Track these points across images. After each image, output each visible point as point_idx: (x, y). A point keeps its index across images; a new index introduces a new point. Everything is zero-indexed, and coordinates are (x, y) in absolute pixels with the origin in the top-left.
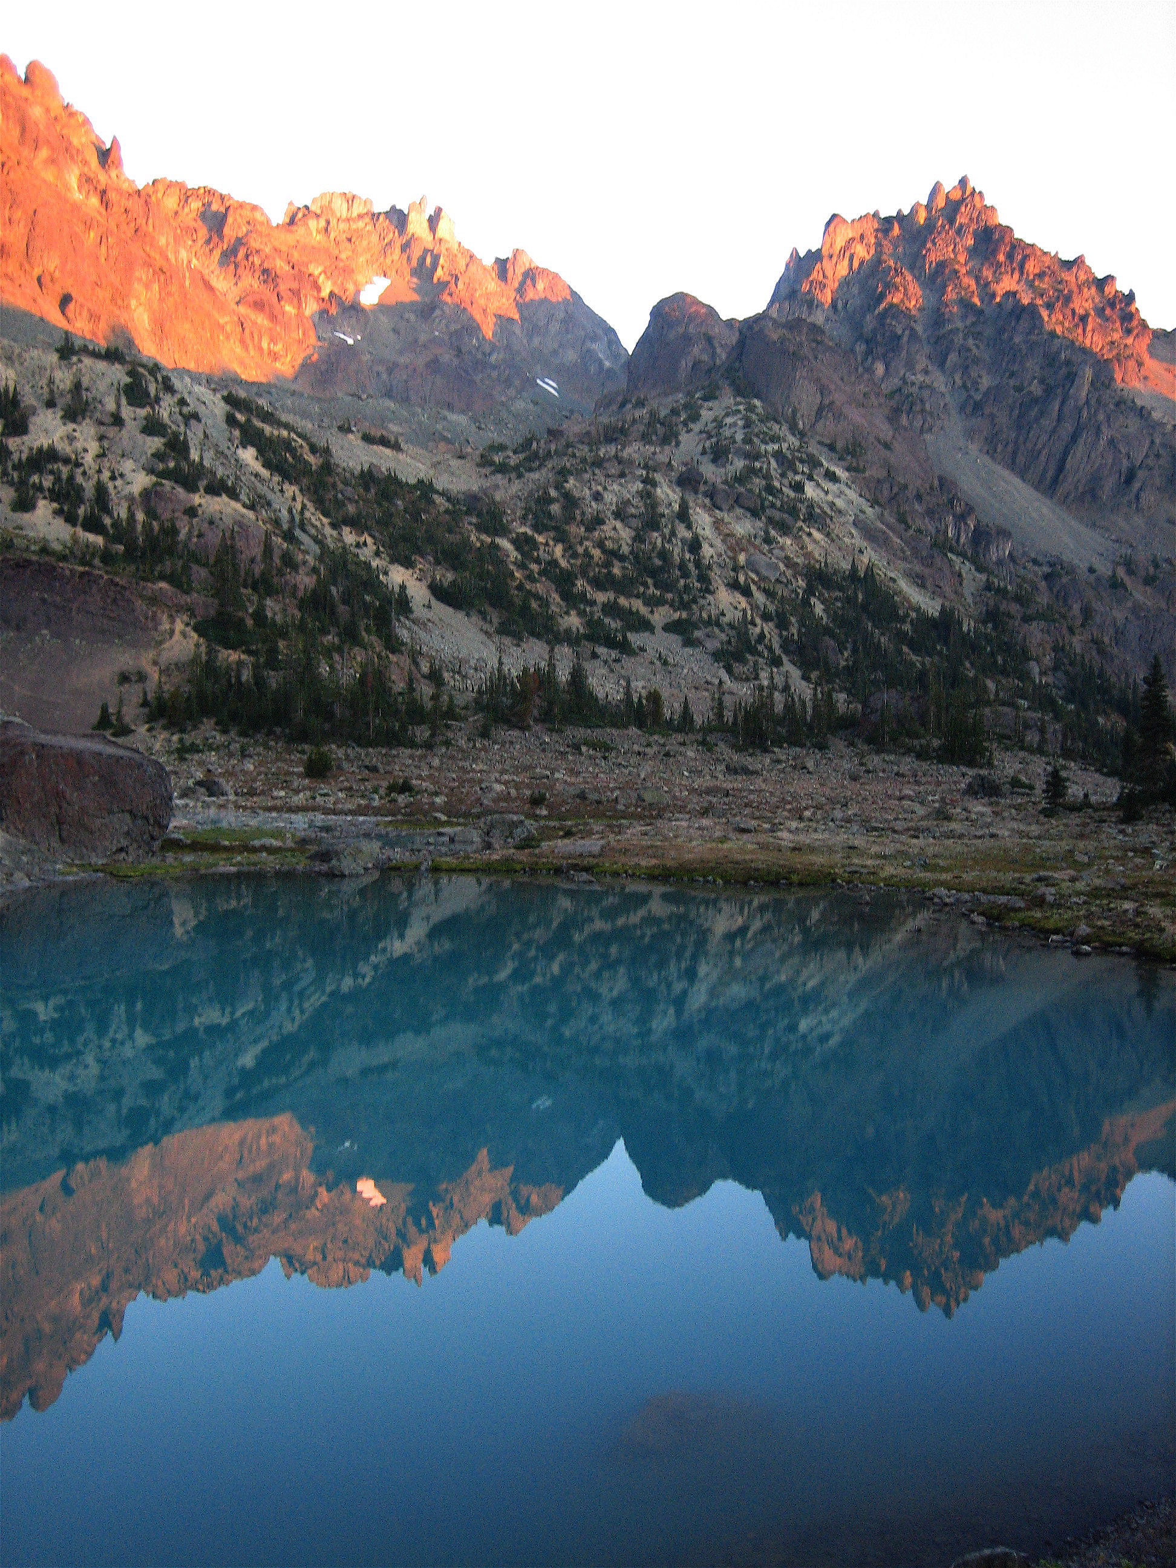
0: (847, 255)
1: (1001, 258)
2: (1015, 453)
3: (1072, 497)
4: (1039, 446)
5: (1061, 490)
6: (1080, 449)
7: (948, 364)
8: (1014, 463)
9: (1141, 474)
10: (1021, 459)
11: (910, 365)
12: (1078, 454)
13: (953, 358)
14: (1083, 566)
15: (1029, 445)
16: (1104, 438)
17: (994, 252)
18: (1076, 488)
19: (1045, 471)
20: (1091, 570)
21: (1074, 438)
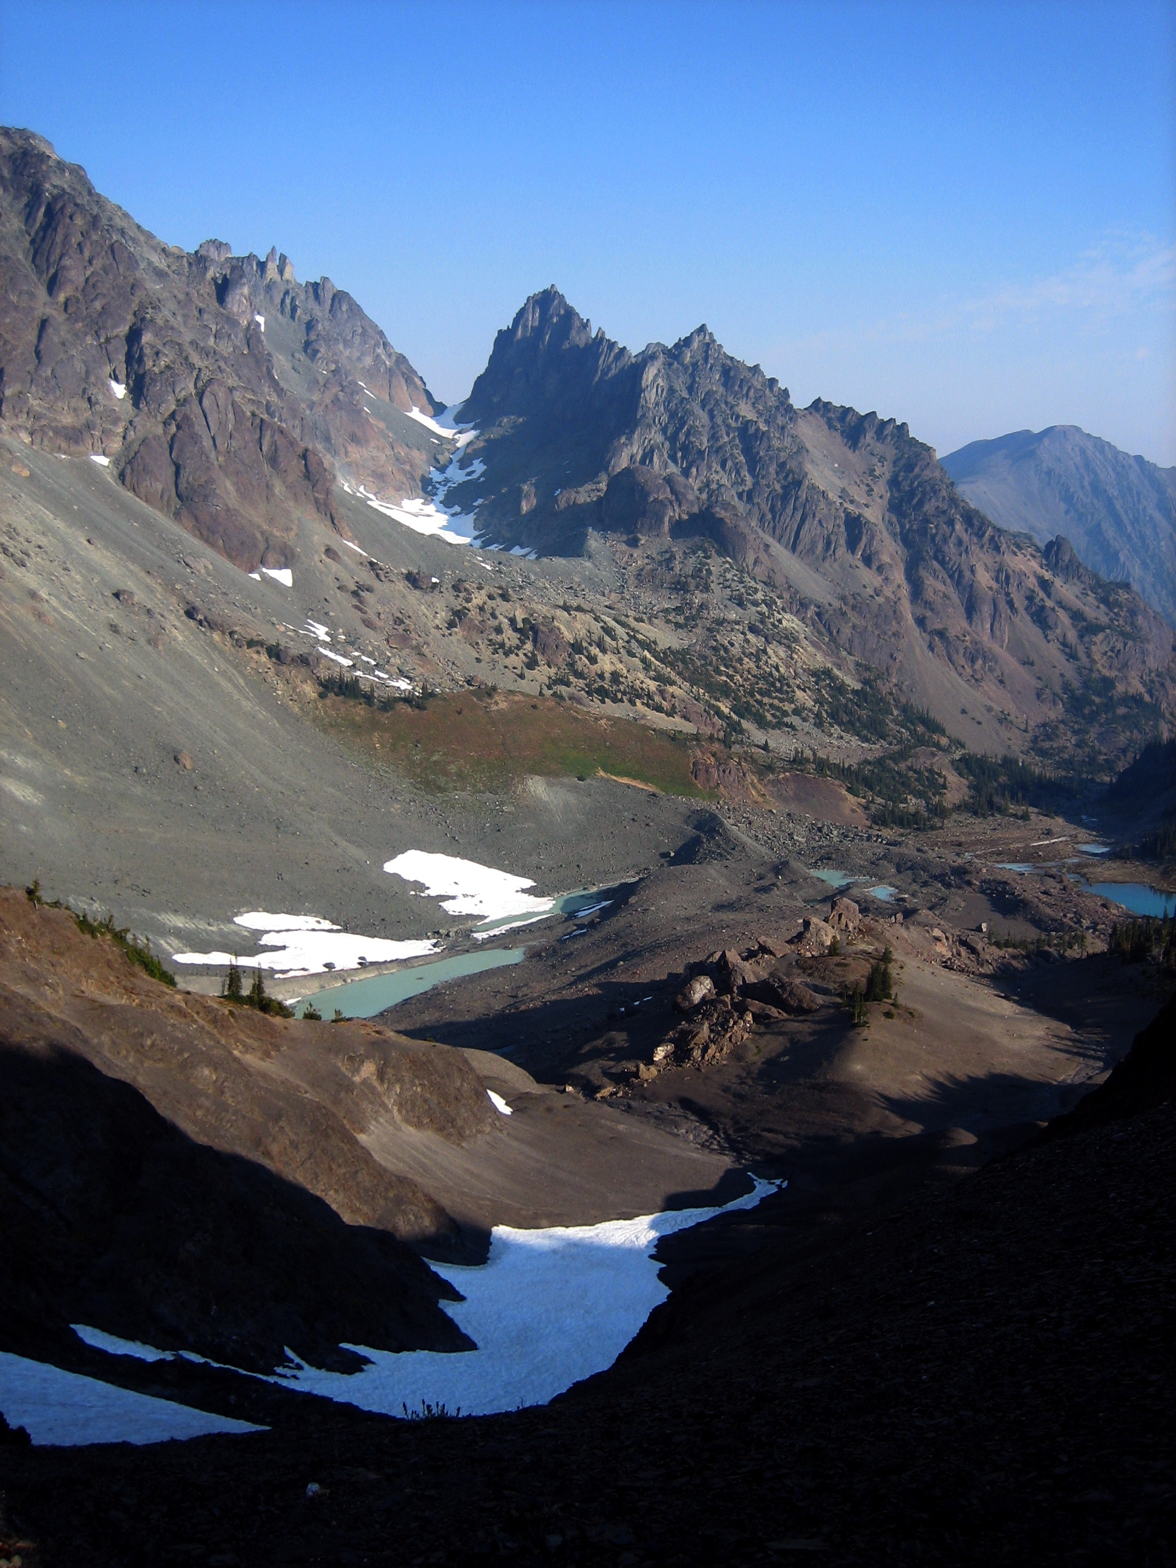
0: (655, 385)
1: (736, 388)
2: (774, 528)
3: (803, 552)
5: (799, 548)
6: (806, 526)
7: (727, 467)
8: (774, 533)
9: (833, 538)
10: (778, 532)
11: (709, 468)
12: (805, 530)
13: (729, 464)
14: (826, 602)
15: (781, 524)
16: (817, 519)
17: (733, 386)
18: (805, 547)
19: (789, 537)
20: (830, 605)
21: (803, 520)
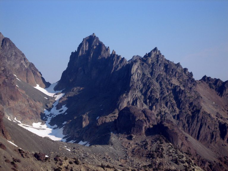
0: (137, 73)
2: (189, 130)
3: (202, 140)
4: (194, 128)
5: (200, 138)
8: (189, 132)
9: (214, 133)
10: (191, 131)
11: (161, 106)
12: (202, 130)
13: (169, 104)
14: (213, 161)
15: (192, 128)
16: (207, 126)
17: (169, 72)
18: (203, 138)
19: (196, 134)
20: (215, 162)
21: (201, 126)
